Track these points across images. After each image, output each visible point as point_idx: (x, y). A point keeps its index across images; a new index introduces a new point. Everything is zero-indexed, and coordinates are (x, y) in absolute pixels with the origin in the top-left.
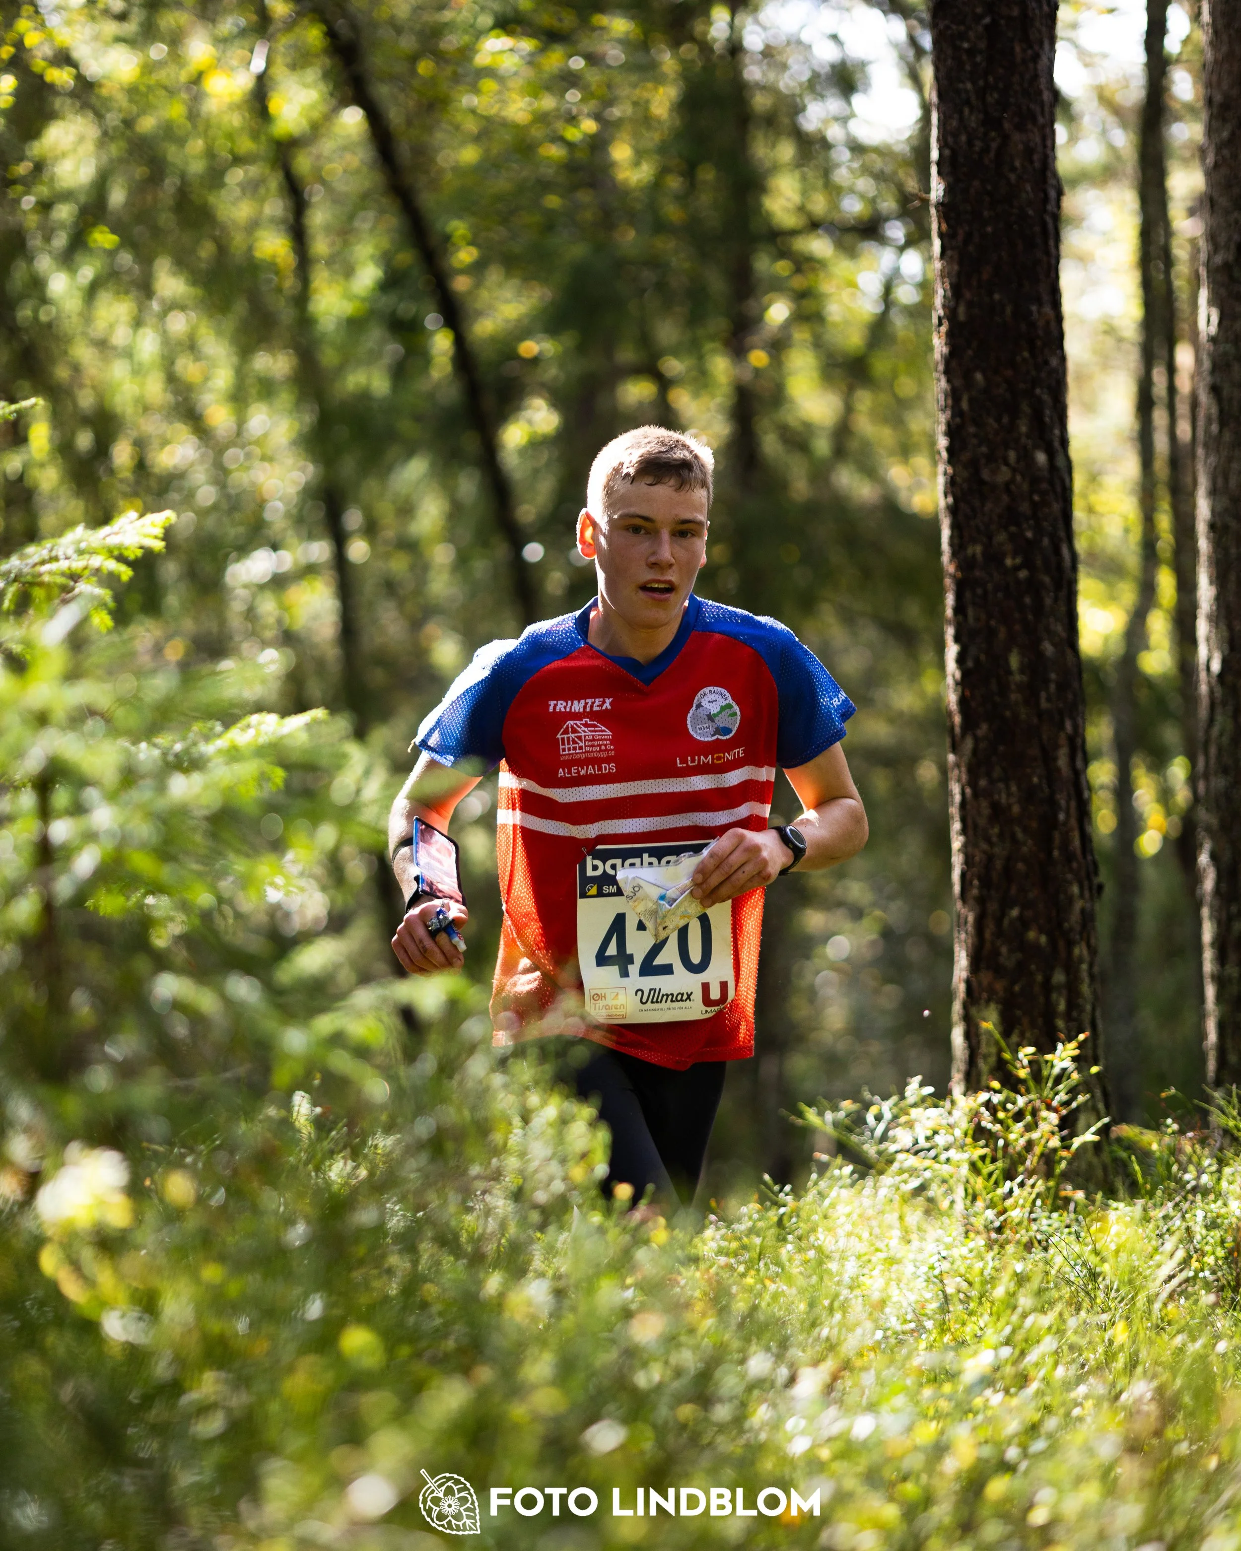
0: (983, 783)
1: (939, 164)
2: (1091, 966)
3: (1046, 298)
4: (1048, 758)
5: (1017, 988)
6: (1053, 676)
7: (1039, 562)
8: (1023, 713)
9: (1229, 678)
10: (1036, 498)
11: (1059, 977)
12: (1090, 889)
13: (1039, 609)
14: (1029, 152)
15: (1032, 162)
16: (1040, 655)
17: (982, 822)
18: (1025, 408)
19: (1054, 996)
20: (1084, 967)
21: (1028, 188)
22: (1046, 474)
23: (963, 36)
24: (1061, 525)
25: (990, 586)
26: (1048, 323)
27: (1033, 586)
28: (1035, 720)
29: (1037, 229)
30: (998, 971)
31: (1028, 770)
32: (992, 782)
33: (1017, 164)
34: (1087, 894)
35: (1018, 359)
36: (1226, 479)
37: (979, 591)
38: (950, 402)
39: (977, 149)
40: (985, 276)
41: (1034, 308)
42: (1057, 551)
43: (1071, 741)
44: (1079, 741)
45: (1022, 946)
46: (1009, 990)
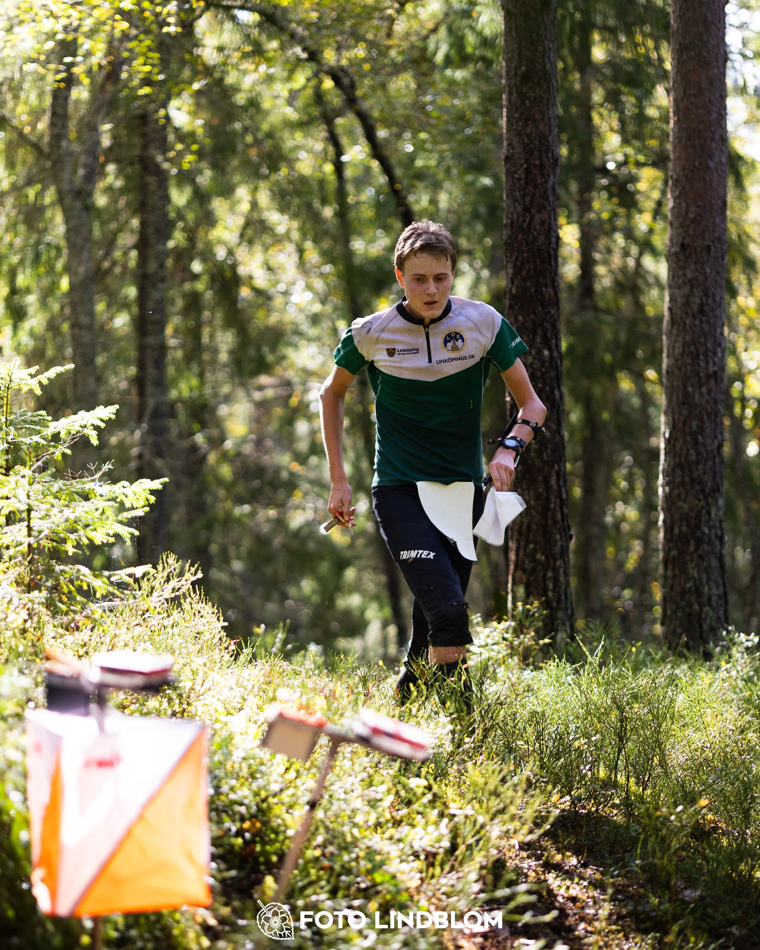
2: (565, 569)
3: (549, 284)
4: (547, 481)
6: (550, 446)
8: (537, 462)
9: (672, 441)
10: (544, 370)
11: (550, 574)
12: (566, 537)
14: (543, 222)
16: (544, 437)
18: (540, 331)
19: (548, 582)
20: (562, 570)
21: (542, 238)
22: (548, 360)
23: (515, 172)
24: (555, 381)
26: (550, 295)
28: (541, 465)
29: (546, 255)
30: (524, 571)
31: (538, 486)
33: (537, 227)
34: (564, 539)
35: (537, 310)
39: (521, 220)
40: (523, 275)
41: (544, 289)
42: (553, 393)
43: (558, 474)
44: (561, 474)
45: (534, 560)
46: (528, 579)
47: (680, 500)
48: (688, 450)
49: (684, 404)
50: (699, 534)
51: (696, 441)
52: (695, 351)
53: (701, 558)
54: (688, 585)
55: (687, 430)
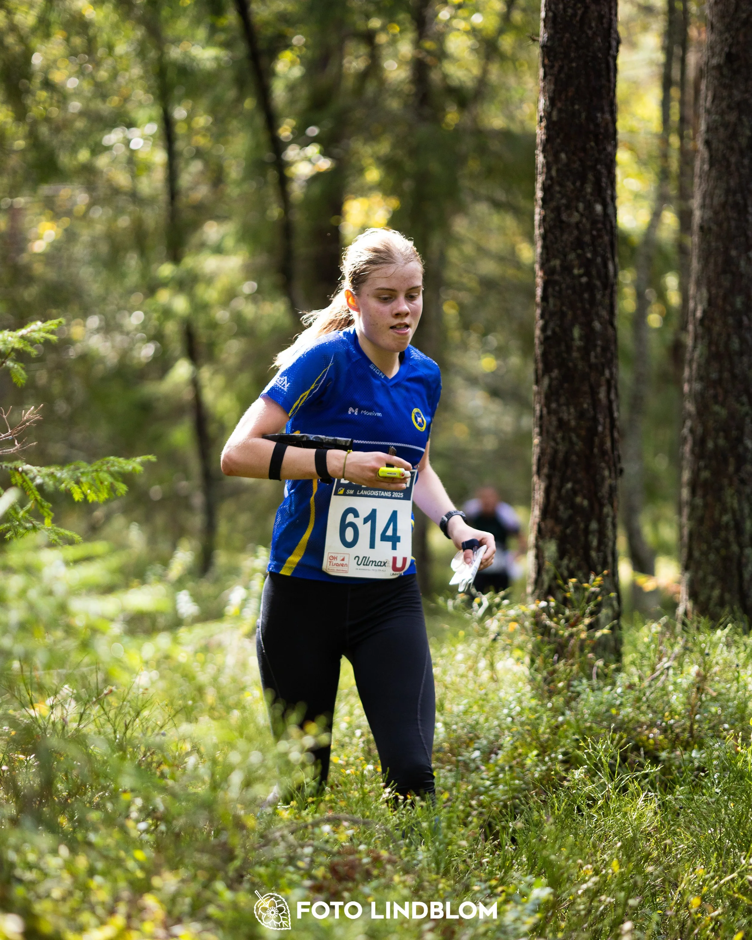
0: (554, 406)
1: (545, 20)
2: (613, 518)
3: (606, 108)
4: (594, 392)
5: (568, 531)
6: (599, 342)
7: (594, 272)
8: (581, 365)
9: (706, 322)
10: (595, 233)
11: (594, 526)
12: (616, 473)
13: (592, 301)
14: (601, 17)
15: (602, 24)
16: (592, 329)
17: (552, 429)
18: (590, 176)
19: (590, 537)
20: (609, 519)
21: (599, 40)
22: (601, 219)
24: (608, 249)
25: (564, 286)
26: (607, 124)
27: (590, 287)
28: (587, 370)
29: (603, 66)
30: (557, 520)
31: (582, 400)
32: (559, 405)
33: (593, 24)
34: (613, 475)
35: (588, 146)
36: (712, 199)
37: (557, 288)
38: (545, 170)
39: (569, 14)
40: (570, 94)
41: (599, 115)
42: (606, 266)
43: (608, 382)
44: (613, 382)
45: (573, 506)
46: (563, 532)
47: (716, 403)
48: (729, 336)
49: (724, 272)
50: (741, 449)
51: (740, 323)
52: (741, 202)
53: (743, 482)
54: (726, 518)
55: (728, 308)
